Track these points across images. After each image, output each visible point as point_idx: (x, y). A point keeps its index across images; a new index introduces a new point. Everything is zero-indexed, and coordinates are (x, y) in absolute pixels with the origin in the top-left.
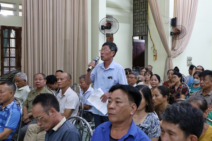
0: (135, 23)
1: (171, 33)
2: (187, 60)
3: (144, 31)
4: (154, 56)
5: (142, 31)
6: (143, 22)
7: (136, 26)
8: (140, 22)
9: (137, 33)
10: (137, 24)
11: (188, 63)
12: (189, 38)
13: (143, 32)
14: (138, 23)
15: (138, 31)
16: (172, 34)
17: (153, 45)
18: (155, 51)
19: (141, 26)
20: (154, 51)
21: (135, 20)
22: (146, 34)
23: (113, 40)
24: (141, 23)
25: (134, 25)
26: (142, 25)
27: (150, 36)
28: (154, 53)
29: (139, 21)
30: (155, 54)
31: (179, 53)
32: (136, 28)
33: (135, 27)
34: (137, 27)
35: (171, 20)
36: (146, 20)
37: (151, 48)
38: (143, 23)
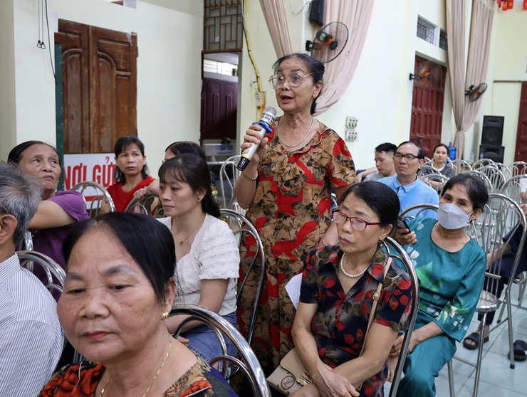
0: (208, 16)
1: (308, 43)
2: (346, 126)
3: (234, 38)
4: (259, 108)
5: (228, 39)
6: (231, 13)
7: (211, 22)
8: (223, 14)
9: (215, 42)
10: (215, 18)
11: (348, 133)
12: (356, 66)
13: (231, 41)
14: (216, 14)
15: (217, 39)
16: (311, 46)
17: (257, 77)
18: (261, 95)
19: (226, 24)
20: (257, 94)
21: (208, 5)
22: (239, 47)
23: (137, 55)
24: (226, 15)
25: (206, 19)
26: (228, 20)
27: (249, 51)
28: (258, 99)
29: (220, 9)
30: (261, 104)
31: (328, 104)
32: (212, 30)
33: (210, 26)
34: (215, 25)
35: (308, 5)
36: (239, 5)
37: (250, 85)
38: (232, 16)
